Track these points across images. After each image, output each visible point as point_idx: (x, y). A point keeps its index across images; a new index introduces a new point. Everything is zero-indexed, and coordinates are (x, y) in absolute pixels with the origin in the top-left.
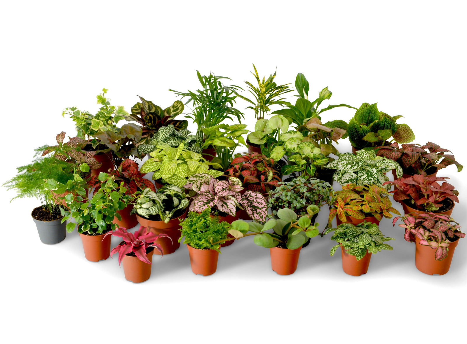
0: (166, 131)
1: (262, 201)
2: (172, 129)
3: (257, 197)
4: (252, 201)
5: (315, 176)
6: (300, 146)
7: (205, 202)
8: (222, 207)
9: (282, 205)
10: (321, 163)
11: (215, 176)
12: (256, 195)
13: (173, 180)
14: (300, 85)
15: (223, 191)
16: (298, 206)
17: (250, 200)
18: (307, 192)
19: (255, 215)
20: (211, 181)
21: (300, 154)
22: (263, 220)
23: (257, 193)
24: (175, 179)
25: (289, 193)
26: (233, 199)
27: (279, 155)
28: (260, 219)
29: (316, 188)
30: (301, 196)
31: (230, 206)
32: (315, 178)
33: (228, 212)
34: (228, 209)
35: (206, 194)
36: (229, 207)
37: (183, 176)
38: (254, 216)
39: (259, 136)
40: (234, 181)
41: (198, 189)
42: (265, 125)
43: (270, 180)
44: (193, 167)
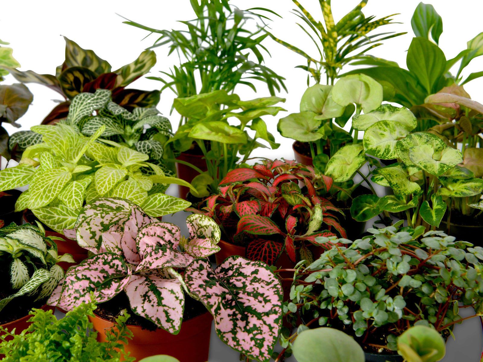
0: (89, 101)
1: (269, 293)
2: (104, 98)
3: (258, 276)
4: (240, 288)
5: (442, 227)
6: (404, 143)
7: (93, 283)
8: (144, 300)
9: (330, 308)
10: (462, 192)
11: (167, 210)
12: (256, 272)
13: (55, 215)
14: (423, 23)
15: (155, 253)
16: (376, 319)
17: (235, 285)
18: (409, 274)
19: (241, 335)
20: (133, 221)
21: (405, 167)
22: (261, 354)
23: (259, 265)
24: (61, 213)
25: (351, 275)
26: (180, 278)
27: (348, 167)
28: (254, 348)
29: (441, 265)
30: (390, 285)
31: (168, 299)
32: (441, 233)
33: (158, 320)
34: (161, 309)
35: (106, 257)
36: (164, 302)
37: (73, 204)
38: (234, 339)
39: (307, 124)
40: (202, 227)
41: (96, 241)
42: (326, 99)
43: (315, 231)
44: (107, 183)
